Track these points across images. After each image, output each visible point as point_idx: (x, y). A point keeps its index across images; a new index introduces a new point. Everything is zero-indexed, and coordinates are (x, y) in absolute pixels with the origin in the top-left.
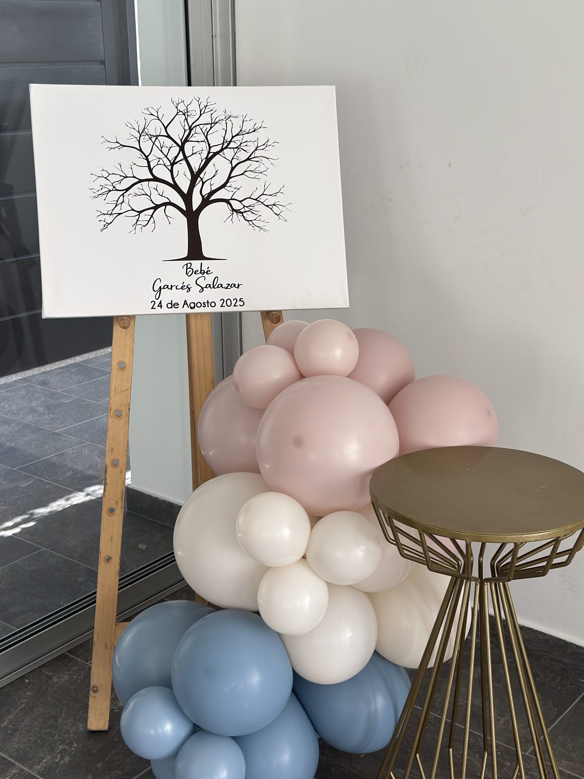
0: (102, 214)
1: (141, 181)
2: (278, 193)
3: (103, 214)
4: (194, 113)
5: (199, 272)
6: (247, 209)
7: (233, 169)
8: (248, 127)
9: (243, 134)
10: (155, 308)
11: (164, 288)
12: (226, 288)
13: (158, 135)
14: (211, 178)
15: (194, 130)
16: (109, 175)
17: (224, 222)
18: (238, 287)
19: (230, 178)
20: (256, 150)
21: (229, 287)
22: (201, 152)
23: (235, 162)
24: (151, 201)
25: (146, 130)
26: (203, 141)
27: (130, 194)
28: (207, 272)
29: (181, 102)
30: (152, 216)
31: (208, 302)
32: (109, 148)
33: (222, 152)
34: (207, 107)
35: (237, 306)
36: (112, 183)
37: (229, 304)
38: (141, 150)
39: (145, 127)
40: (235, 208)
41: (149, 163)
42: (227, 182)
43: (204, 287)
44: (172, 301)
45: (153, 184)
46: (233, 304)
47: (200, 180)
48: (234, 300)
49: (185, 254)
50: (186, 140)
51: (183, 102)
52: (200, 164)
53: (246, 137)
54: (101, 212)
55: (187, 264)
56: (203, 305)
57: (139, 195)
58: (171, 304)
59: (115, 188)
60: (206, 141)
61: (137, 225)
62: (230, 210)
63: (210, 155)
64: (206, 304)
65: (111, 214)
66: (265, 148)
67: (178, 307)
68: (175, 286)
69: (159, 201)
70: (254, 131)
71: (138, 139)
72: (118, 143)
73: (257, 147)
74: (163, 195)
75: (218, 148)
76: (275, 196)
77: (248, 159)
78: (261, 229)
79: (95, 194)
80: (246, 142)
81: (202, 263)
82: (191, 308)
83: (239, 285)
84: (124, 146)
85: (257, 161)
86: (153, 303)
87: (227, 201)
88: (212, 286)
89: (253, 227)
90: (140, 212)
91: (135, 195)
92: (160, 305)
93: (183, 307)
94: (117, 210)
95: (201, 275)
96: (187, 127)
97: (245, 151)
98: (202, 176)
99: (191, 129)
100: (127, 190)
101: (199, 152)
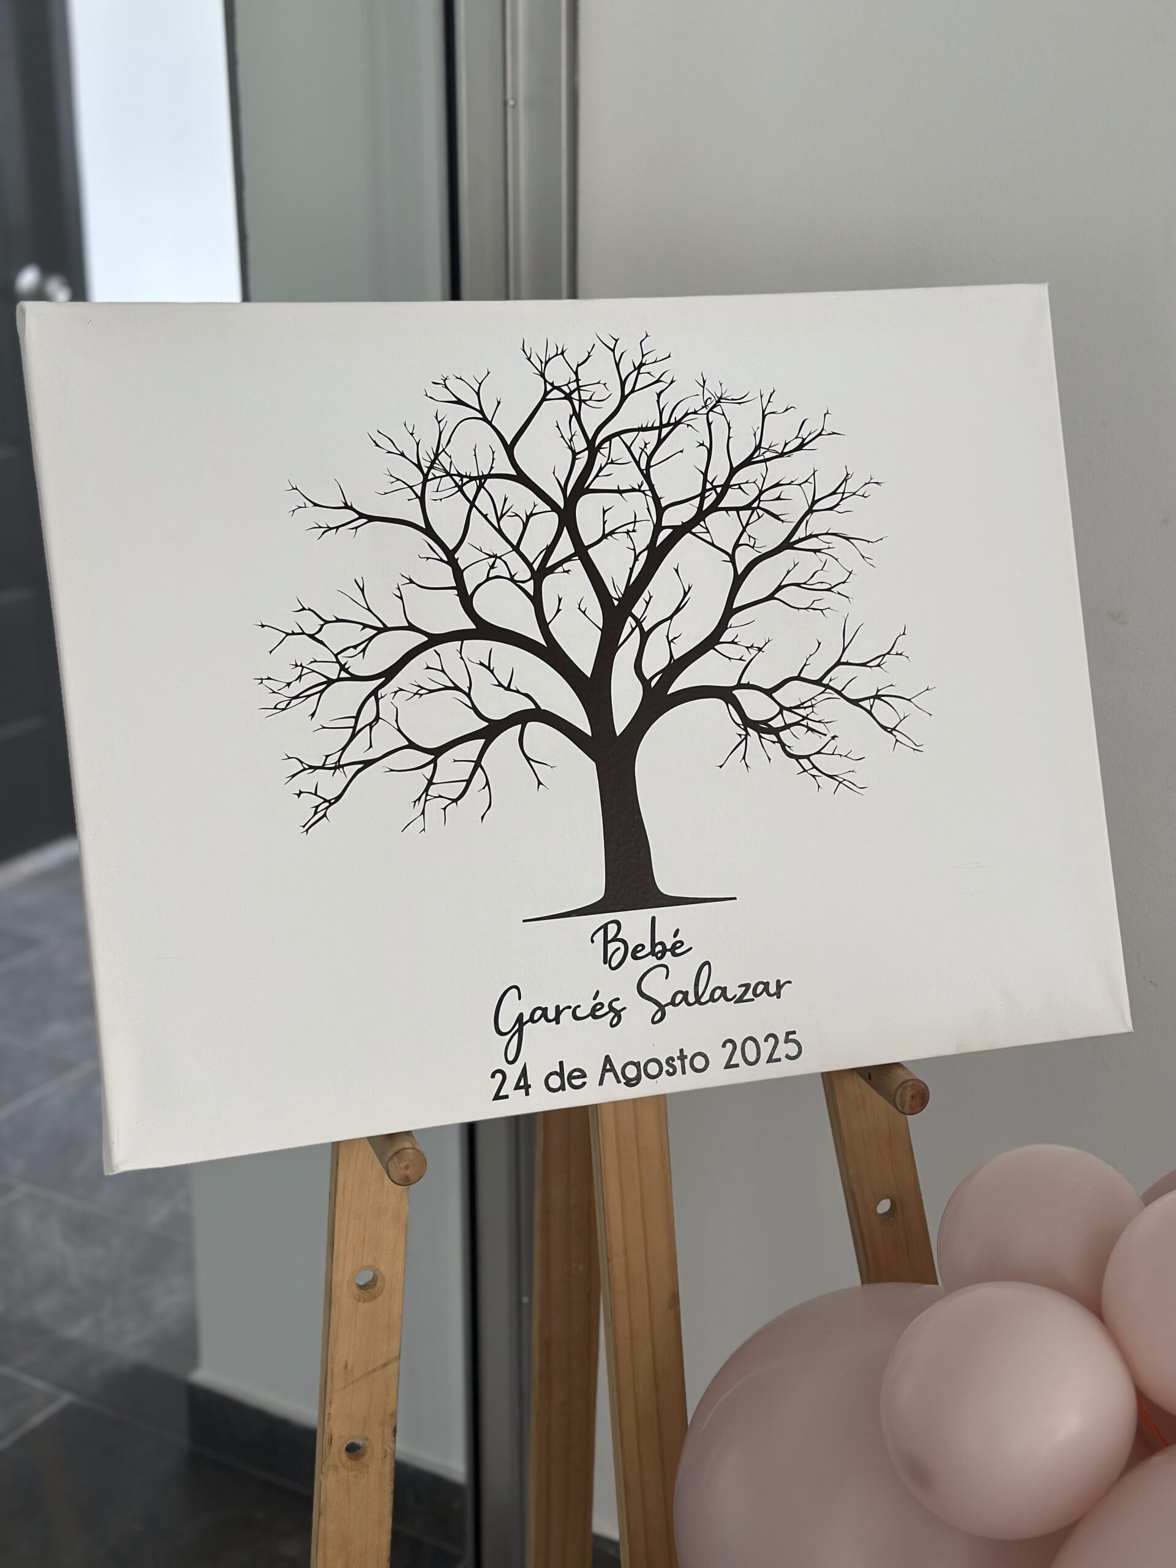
0: (305, 769)
1: (434, 640)
2: (887, 656)
3: (310, 767)
4: (600, 392)
5: (648, 949)
6: (790, 718)
7: (738, 580)
8: (778, 434)
9: (765, 461)
10: (506, 1097)
11: (532, 1020)
12: (740, 1000)
13: (486, 473)
14: (671, 618)
15: (605, 452)
16: (322, 626)
17: (721, 767)
18: (778, 995)
19: (730, 611)
20: (810, 511)
21: (749, 995)
22: (630, 527)
23: (744, 558)
24: (474, 708)
25: (443, 457)
26: (637, 488)
27: (401, 690)
28: (674, 947)
29: (557, 355)
30: (478, 764)
31: (682, 1057)
32: (320, 527)
33: (702, 523)
34: (642, 370)
35: (779, 1060)
36: (335, 653)
37: (752, 1058)
38: (429, 531)
39: (441, 449)
40: (752, 715)
41: (458, 574)
42: (723, 626)
43: (667, 1005)
44: (561, 1063)
45: (477, 648)
46: (764, 1056)
47: (634, 625)
48: (766, 1040)
49: (596, 891)
50: (581, 489)
51: (562, 353)
52: (632, 570)
53: (778, 470)
54: (301, 762)
55: (605, 927)
56: (666, 1067)
57: (431, 691)
58: (561, 1074)
59: (347, 671)
60: (645, 487)
61: (428, 798)
62: (738, 725)
63: (664, 535)
64: (677, 1063)
65: (338, 766)
66: (838, 504)
67: (584, 1083)
68: (569, 1007)
69: (499, 706)
70: (800, 448)
71: (419, 491)
72: (351, 508)
73: (814, 502)
74: (512, 687)
75: (688, 512)
76: (879, 665)
77: (787, 544)
78: (840, 782)
79: (278, 698)
80: (778, 485)
81: (653, 919)
82: (629, 1083)
83: (779, 986)
84: (371, 519)
85: (815, 551)
86: (499, 1076)
87: (725, 694)
88: (691, 998)
89: (814, 776)
90: (437, 752)
91: (417, 693)
92: (523, 1086)
93: (601, 1083)
94: (358, 751)
95: (652, 961)
96: (580, 444)
97: (776, 517)
98: (637, 610)
99: (593, 449)
100: (389, 674)
101: (624, 529)
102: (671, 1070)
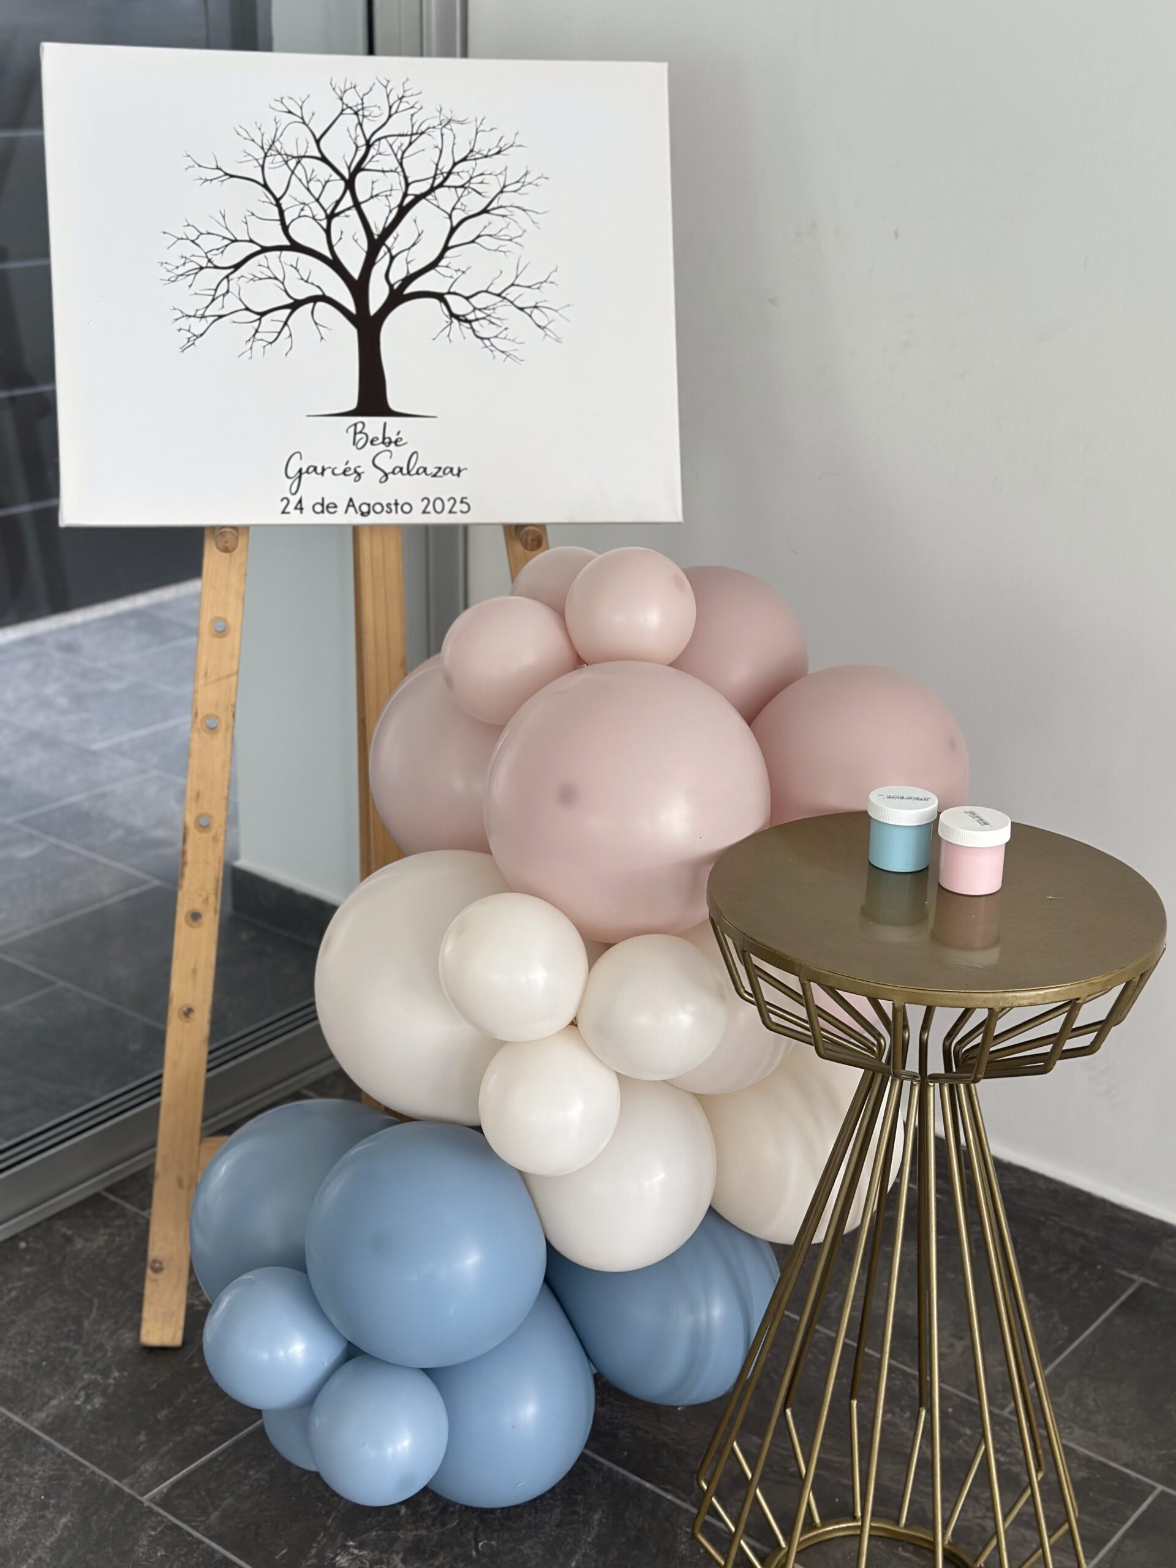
0: (183, 316)
1: (264, 250)
2: (544, 284)
3: (187, 316)
4: (376, 111)
5: (381, 440)
6: (479, 314)
7: (453, 230)
8: (484, 144)
9: (475, 159)
10: (289, 513)
11: (307, 472)
12: (435, 476)
13: (302, 154)
14: (409, 249)
15: (376, 147)
16: (199, 236)
17: (434, 339)
18: (458, 475)
19: (446, 248)
20: (501, 192)
21: (441, 473)
22: (388, 193)
23: (457, 217)
24: (286, 291)
25: (277, 144)
26: (394, 169)
27: (243, 276)
28: (396, 442)
29: (351, 88)
30: (286, 323)
31: (396, 504)
32: (201, 179)
33: (433, 194)
34: (404, 100)
35: (455, 513)
36: (206, 251)
37: (439, 509)
38: (265, 186)
39: (276, 139)
40: (455, 311)
41: (281, 212)
42: (441, 256)
43: (390, 473)
44: (323, 499)
45: (290, 256)
46: (447, 508)
47: (386, 250)
48: (449, 500)
49: (353, 404)
50: (359, 168)
51: (355, 87)
52: (387, 218)
53: (483, 165)
54: (182, 312)
55: (355, 425)
56: (386, 508)
57: (260, 279)
58: (322, 505)
59: (212, 263)
60: (399, 170)
61: (255, 340)
62: (446, 316)
63: (408, 199)
64: (393, 507)
65: (203, 317)
66: (519, 189)
67: (335, 512)
68: (330, 468)
69: (302, 292)
70: (498, 153)
71: (261, 162)
72: (220, 169)
73: (504, 187)
74: (310, 281)
75: (425, 187)
76: (538, 288)
77: (485, 211)
78: (508, 356)
79: (170, 275)
80: (482, 174)
81: (385, 424)
82: (363, 514)
83: (460, 471)
84: (232, 176)
85: (503, 216)
86: (285, 502)
87: (440, 297)
88: (405, 471)
89: (492, 351)
90: (262, 314)
91: (252, 279)
92: (299, 507)
93: (346, 512)
94: (215, 310)
95: (382, 447)
96: (361, 141)
97: (480, 193)
98: (389, 242)
99: (369, 146)
100: (237, 267)
101: (384, 194)
102: (389, 510)
